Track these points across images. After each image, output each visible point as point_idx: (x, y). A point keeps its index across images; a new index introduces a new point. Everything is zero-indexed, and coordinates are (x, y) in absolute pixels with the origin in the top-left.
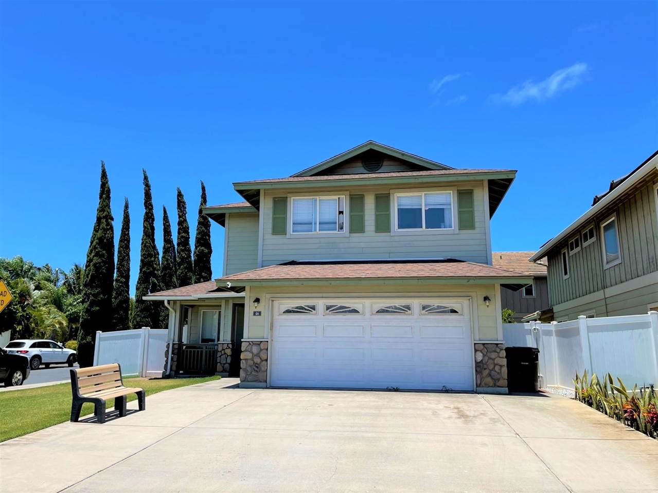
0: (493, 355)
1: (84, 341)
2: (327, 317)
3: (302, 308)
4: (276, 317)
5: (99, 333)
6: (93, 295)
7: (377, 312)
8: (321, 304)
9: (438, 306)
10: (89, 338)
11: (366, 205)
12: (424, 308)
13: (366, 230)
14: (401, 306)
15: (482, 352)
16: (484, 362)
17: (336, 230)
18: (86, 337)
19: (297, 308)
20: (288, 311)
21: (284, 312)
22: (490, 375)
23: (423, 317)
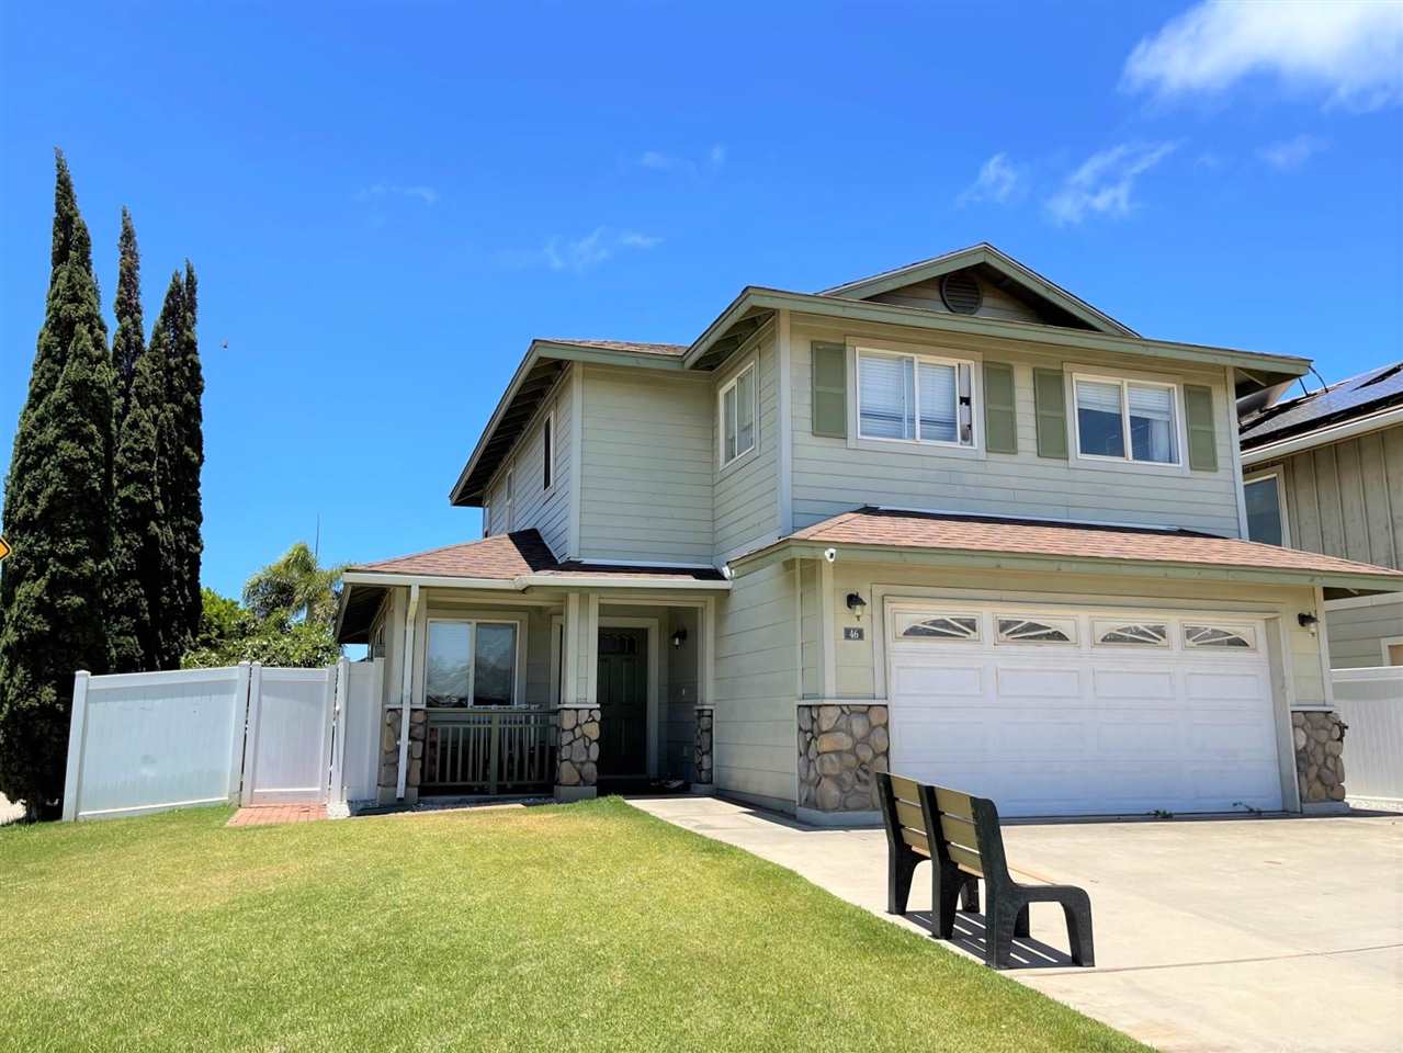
0: (1323, 736)
1: (33, 702)
2: (1003, 648)
3: (946, 624)
4: (890, 644)
5: (83, 678)
6: (64, 559)
7: (1103, 640)
8: (987, 615)
9: (1214, 631)
10: (48, 694)
11: (1017, 391)
12: (1189, 634)
13: (1020, 447)
14: (1146, 627)
15: (1303, 729)
16: (1309, 749)
17: (956, 441)
18: (36, 689)
19: (934, 623)
20: (914, 632)
21: (905, 634)
22: (1319, 777)
23: (1192, 653)
